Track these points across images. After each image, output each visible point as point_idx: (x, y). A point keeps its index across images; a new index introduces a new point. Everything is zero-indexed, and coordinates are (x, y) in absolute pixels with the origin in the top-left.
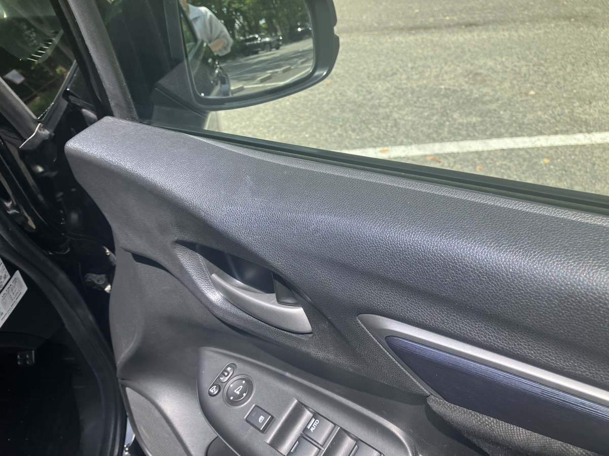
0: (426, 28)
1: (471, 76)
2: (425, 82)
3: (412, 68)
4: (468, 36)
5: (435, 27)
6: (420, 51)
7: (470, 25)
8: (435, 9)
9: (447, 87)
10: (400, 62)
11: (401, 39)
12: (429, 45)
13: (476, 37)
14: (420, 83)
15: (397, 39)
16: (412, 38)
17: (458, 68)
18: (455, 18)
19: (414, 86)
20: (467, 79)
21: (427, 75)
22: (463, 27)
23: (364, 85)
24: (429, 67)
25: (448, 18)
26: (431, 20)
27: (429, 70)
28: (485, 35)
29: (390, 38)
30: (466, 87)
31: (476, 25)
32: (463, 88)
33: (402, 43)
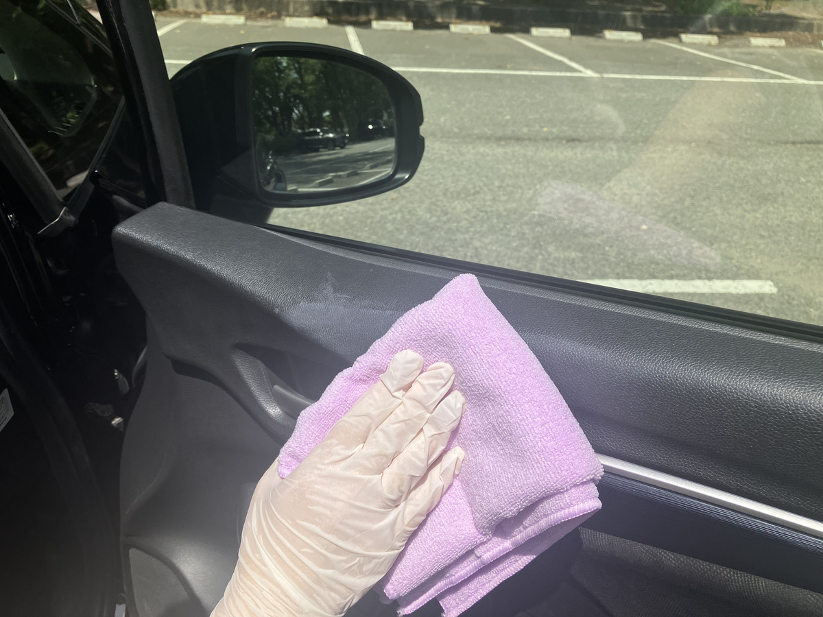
0: (518, 139)
1: (571, 202)
2: (514, 205)
3: (499, 187)
4: (569, 153)
5: (529, 139)
6: (510, 167)
7: (571, 140)
8: (531, 117)
9: (541, 213)
10: (484, 179)
11: (487, 151)
12: (521, 160)
13: (579, 155)
14: (509, 206)
15: (482, 150)
16: (500, 150)
17: (556, 191)
18: (555, 130)
19: (501, 209)
20: (566, 205)
21: (517, 196)
22: (564, 142)
23: (439, 203)
24: (521, 187)
25: (545, 129)
26: (525, 130)
27: (520, 191)
28: (589, 154)
29: (474, 148)
30: (564, 214)
31: (579, 140)
32: (560, 215)
33: (488, 155)
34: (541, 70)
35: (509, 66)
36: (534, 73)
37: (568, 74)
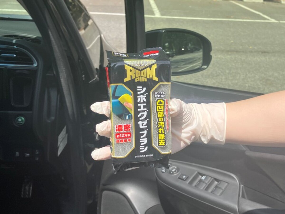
0: (237, 52)
1: (264, 80)
2: (236, 81)
3: (229, 73)
4: (263, 58)
5: (243, 52)
6: (234, 64)
7: (264, 52)
8: (243, 41)
9: (249, 85)
10: (221, 69)
11: (222, 57)
12: (239, 61)
13: (268, 60)
14: (234, 82)
15: (219, 56)
16: (229, 56)
17: (257, 76)
18: (255, 48)
19: (230, 83)
20: (261, 82)
21: (238, 78)
22: (260, 53)
23: (200, 80)
25: (251, 47)
26: (241, 47)
27: (239, 75)
28: (273, 59)
29: (215, 55)
30: (261, 86)
31: (268, 52)
32: (259, 86)
33: (223, 59)
34: (248, 19)
35: (232, 17)
36: (245, 20)
37: (262, 21)
